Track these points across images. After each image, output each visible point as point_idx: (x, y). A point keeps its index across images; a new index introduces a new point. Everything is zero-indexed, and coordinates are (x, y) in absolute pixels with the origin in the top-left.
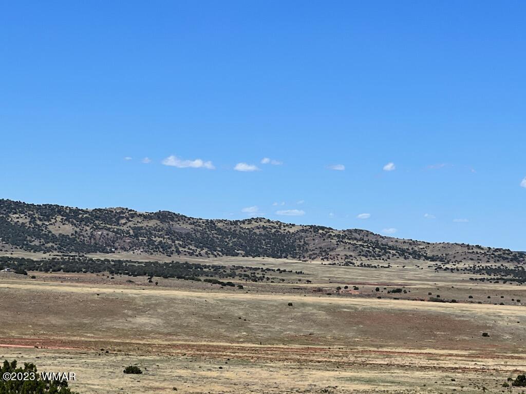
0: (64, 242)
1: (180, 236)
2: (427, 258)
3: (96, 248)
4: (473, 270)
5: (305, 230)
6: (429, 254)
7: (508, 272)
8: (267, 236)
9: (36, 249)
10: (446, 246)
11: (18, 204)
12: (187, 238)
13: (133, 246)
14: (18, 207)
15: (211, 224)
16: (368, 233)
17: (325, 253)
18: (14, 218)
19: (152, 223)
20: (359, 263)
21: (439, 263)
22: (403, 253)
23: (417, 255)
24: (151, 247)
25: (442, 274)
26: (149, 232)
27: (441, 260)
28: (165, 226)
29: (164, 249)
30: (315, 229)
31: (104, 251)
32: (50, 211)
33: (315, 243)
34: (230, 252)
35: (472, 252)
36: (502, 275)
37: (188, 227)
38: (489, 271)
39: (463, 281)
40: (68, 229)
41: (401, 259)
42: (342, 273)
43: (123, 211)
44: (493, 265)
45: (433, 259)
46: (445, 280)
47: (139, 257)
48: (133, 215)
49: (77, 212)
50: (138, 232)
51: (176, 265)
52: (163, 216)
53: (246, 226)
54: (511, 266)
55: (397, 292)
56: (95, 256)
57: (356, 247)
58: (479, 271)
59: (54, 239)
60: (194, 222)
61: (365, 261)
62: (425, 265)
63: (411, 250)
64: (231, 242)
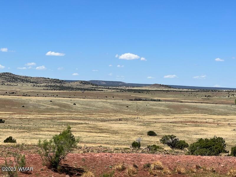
2: (31, 82)
4: (46, 86)
6: (32, 81)
7: (57, 86)
10: (38, 78)
16: (11, 74)
20: (7, 84)
21: (35, 84)
23: (27, 81)
25: (35, 87)
27: (36, 83)
35: (46, 80)
36: (54, 88)
38: (51, 86)
39: (41, 90)
41: (22, 83)
44: (53, 84)
45: (33, 83)
46: (37, 89)
54: (58, 85)
57: (6, 79)
58: (48, 87)
61: (9, 83)
62: (30, 84)
63: (25, 80)
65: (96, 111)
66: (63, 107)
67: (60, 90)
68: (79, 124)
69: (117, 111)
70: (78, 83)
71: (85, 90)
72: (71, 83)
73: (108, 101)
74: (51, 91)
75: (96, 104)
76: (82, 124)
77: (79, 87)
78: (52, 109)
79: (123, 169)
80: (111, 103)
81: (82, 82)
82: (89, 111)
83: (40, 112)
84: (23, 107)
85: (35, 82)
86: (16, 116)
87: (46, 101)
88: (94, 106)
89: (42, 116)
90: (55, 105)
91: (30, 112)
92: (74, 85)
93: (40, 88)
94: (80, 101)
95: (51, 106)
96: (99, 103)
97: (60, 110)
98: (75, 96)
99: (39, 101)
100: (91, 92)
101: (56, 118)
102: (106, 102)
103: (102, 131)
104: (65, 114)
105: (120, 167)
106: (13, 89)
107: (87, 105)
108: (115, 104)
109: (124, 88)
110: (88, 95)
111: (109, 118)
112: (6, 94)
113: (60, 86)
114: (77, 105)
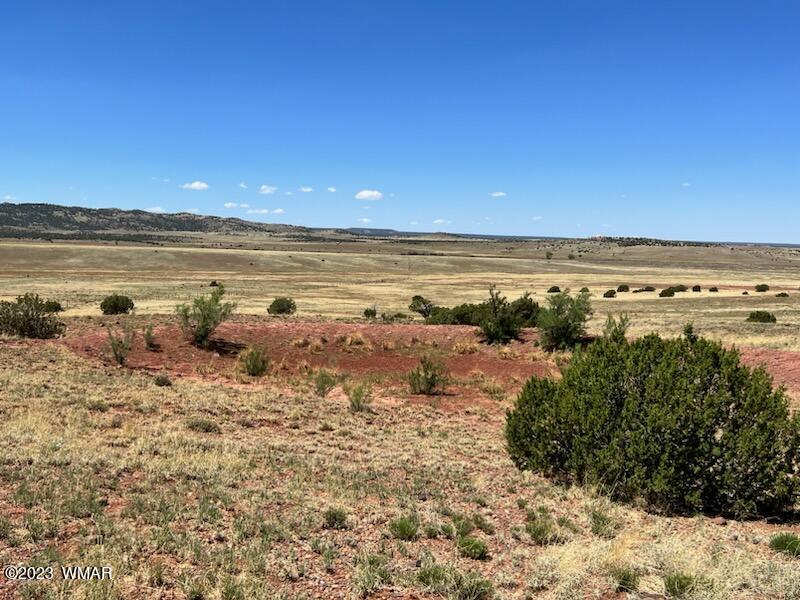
0: (82, 225)
1: (143, 221)
2: (266, 231)
3: (99, 228)
4: (287, 236)
5: (207, 218)
6: (267, 229)
7: (303, 237)
8: (187, 221)
9: (67, 229)
10: (276, 225)
11: (58, 206)
12: (147, 223)
13: (119, 227)
14: (59, 208)
15: (160, 216)
16: (238, 220)
17: (216, 229)
18: (56, 213)
19: (129, 215)
20: (232, 234)
21: (271, 233)
22: (254, 229)
23: (261, 230)
24: (128, 227)
25: (272, 238)
26: (128, 220)
28: (136, 217)
29: (136, 228)
30: (212, 217)
31: (103, 229)
32: (75, 210)
33: (213, 224)
34: (170, 229)
35: (287, 228)
36: (299, 238)
37: (148, 217)
38: (294, 237)
40: (85, 219)
41: (254, 232)
42: (222, 238)
43: (115, 210)
44: (297, 234)
45: (269, 231)
46: (274, 241)
47: (122, 232)
48: (120, 211)
49: (90, 210)
50: (121, 220)
51: (139, 236)
52: (136, 212)
53: (178, 216)
54: (305, 234)
55: (240, 246)
56: (97, 232)
57: (231, 226)
58: (289, 237)
59: (77, 223)
60: (152, 215)
61: (236, 233)
62: (264, 234)
63: (258, 228)
64: (170, 224)
65: (353, 270)
66: (307, 265)
67: (306, 241)
68: (324, 287)
69: (381, 270)
70: (332, 232)
71: (341, 241)
72: (322, 233)
73: (370, 255)
74: (294, 243)
75: (353, 260)
76: (327, 287)
77: (333, 237)
78: (292, 267)
79: (306, 344)
80: (374, 259)
81: (337, 230)
82: (342, 271)
83: (274, 271)
84: (251, 265)
85: (273, 230)
86: (240, 278)
87: (283, 257)
88: (349, 263)
89: (276, 278)
90: (296, 261)
91: (261, 271)
92: (327, 234)
93: (278, 239)
94: (331, 256)
95: (290, 264)
96: (357, 258)
97: (302, 269)
98: (327, 249)
99: (273, 257)
100: (351, 244)
101: (293, 280)
102: (369, 258)
104: (310, 274)
105: (301, 341)
106: (241, 240)
107: (341, 261)
108: (380, 260)
109: (395, 238)
110: (346, 247)
111: (368, 279)
112: (231, 247)
113: (307, 236)
114: (327, 262)
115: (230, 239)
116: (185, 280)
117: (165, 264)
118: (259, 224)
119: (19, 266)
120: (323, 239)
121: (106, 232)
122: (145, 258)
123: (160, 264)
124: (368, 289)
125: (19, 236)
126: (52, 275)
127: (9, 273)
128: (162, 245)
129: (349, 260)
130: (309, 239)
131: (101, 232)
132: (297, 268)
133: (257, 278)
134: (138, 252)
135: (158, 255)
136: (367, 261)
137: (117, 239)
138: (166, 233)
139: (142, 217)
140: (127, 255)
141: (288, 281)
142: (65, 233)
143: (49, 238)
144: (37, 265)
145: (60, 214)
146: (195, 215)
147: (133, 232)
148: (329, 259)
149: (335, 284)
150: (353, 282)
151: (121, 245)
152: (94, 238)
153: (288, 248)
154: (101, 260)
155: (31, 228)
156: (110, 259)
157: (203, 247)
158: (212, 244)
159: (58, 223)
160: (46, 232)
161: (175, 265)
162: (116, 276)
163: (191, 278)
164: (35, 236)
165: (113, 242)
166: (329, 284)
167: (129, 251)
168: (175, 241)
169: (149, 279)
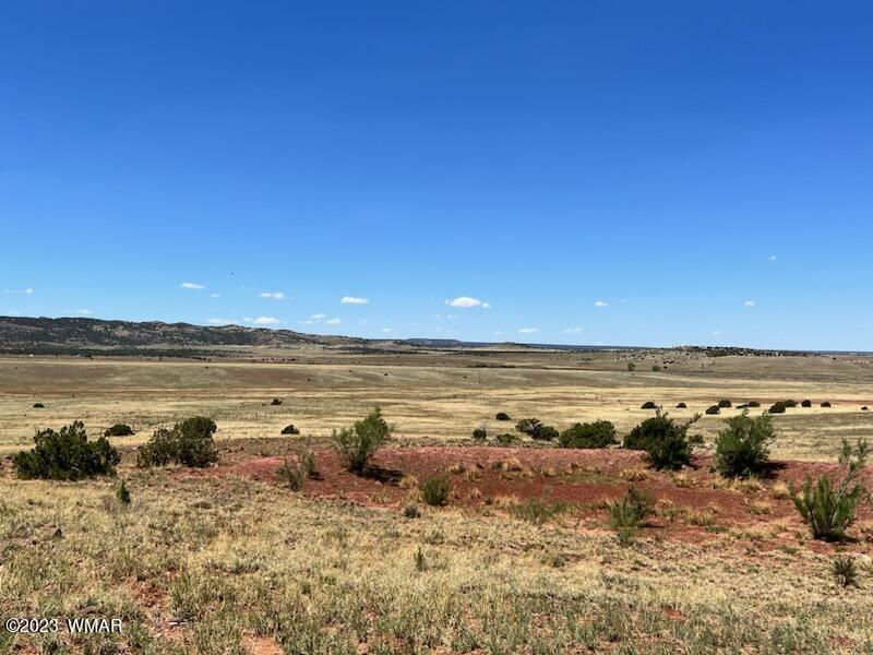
0: (123, 340)
1: (188, 335)
3: (141, 343)
4: (342, 348)
8: (236, 334)
9: (107, 344)
12: (193, 336)
13: (163, 341)
15: (206, 329)
16: (290, 331)
17: (266, 342)
18: (95, 327)
19: (173, 329)
22: (307, 341)
23: (314, 342)
24: (172, 341)
25: (326, 351)
26: (171, 334)
28: (181, 330)
29: (180, 342)
31: (145, 344)
32: (115, 324)
33: (262, 337)
34: (216, 343)
35: (341, 339)
37: (193, 330)
38: (350, 349)
40: (126, 333)
42: (273, 352)
43: (157, 323)
44: (353, 346)
46: (329, 354)
47: (165, 347)
48: (163, 324)
49: (131, 324)
50: (165, 333)
51: (184, 350)
52: (180, 325)
54: (362, 346)
55: (293, 360)
56: (139, 347)
59: (118, 338)
61: (287, 346)
62: (318, 347)
63: (312, 340)
64: (216, 337)
66: (369, 380)
67: (364, 354)
68: (394, 404)
69: (449, 384)
70: (390, 343)
71: (401, 353)
72: (380, 344)
73: (435, 368)
75: (419, 374)
77: (392, 349)
78: (353, 382)
79: (462, 470)
80: (440, 372)
81: (396, 341)
82: (409, 384)
83: (335, 387)
84: (309, 381)
85: (326, 342)
86: (299, 394)
88: (414, 377)
89: (337, 394)
90: (357, 376)
91: (320, 387)
92: (385, 346)
93: (333, 352)
94: (394, 371)
95: (350, 379)
96: (422, 372)
97: (364, 384)
98: (387, 362)
99: (331, 371)
100: (411, 356)
102: (434, 371)
103: (428, 414)
104: (373, 390)
105: (457, 467)
106: (294, 354)
107: (404, 375)
108: (448, 373)
109: (459, 349)
110: (406, 359)
111: (437, 395)
112: (283, 361)
113: (364, 349)
114: (390, 376)
115: (281, 353)
116: (241, 398)
117: (216, 381)
118: (314, 336)
119: (61, 385)
120: (382, 352)
121: (148, 347)
122: (194, 376)
123: (211, 381)
124: (443, 405)
125: (56, 352)
126: (99, 395)
127: (52, 393)
128: (210, 360)
129: (413, 373)
130: (367, 351)
131: (143, 347)
132: (358, 383)
133: (318, 395)
134: (188, 369)
135: (209, 372)
136: (432, 374)
137: (161, 355)
138: (213, 348)
139: (187, 330)
140: (176, 372)
141: (352, 398)
142: (105, 348)
143: (88, 355)
144: (81, 384)
145: (100, 328)
146: (243, 328)
147: (177, 347)
148: (392, 374)
149: (405, 401)
150: (422, 398)
151: (165, 361)
152: (136, 353)
153: (345, 362)
154: (148, 378)
155: (69, 343)
156: (157, 376)
157: (253, 361)
158: (262, 358)
159: (97, 338)
160: (85, 348)
161: (228, 382)
162: (167, 395)
163: (248, 395)
164: (73, 352)
165: (158, 358)
166: (399, 401)
167: (177, 367)
168: (222, 355)
169: (203, 398)
